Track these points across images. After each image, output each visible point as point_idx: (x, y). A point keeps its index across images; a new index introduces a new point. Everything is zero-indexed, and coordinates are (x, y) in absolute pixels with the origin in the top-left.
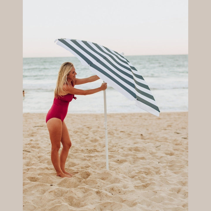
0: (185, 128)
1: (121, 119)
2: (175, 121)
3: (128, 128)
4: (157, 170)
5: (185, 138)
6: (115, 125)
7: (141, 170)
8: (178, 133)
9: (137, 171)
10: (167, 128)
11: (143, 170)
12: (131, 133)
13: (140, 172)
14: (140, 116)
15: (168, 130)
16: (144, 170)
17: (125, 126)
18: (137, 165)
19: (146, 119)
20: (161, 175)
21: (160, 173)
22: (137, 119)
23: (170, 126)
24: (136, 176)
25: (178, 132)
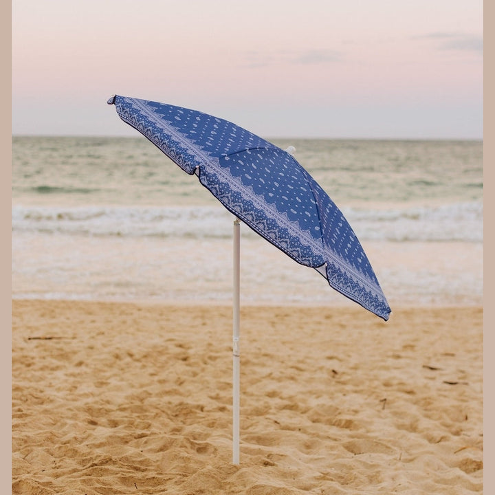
0: (453, 355)
1: (273, 324)
2: (426, 332)
3: (292, 349)
4: (371, 472)
5: (451, 384)
6: (255, 340)
7: (329, 470)
8: (432, 369)
9: (318, 474)
10: (402, 354)
11: (333, 471)
12: (301, 366)
13: (325, 477)
14: (328, 317)
15: (406, 357)
16: (336, 472)
17: (284, 343)
18: (316, 457)
19: (343, 326)
20: (383, 484)
21: (379, 478)
22: (320, 323)
23: (412, 347)
24: (315, 486)
25: (433, 365)
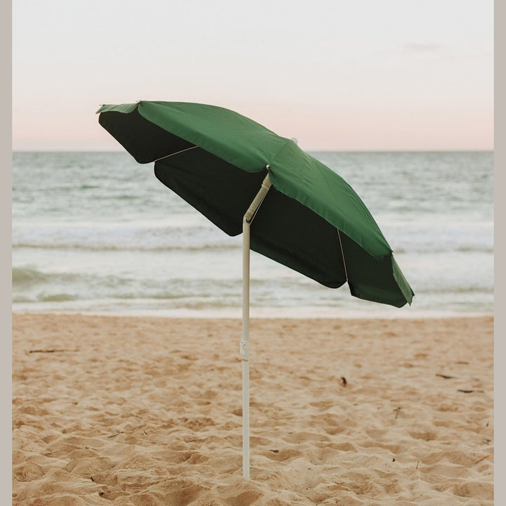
0: (466, 363)
1: (281, 334)
2: (437, 341)
3: (300, 359)
4: (388, 482)
5: (466, 392)
6: (262, 351)
7: (343, 480)
8: (446, 377)
9: (332, 484)
10: (415, 363)
11: (347, 481)
12: (309, 376)
13: (339, 486)
14: (337, 328)
15: (418, 366)
16: (351, 481)
17: (292, 353)
18: (330, 466)
19: (352, 336)
20: (402, 494)
21: (396, 488)
22: (329, 334)
23: (424, 356)
24: (329, 496)
25: (446, 374)
